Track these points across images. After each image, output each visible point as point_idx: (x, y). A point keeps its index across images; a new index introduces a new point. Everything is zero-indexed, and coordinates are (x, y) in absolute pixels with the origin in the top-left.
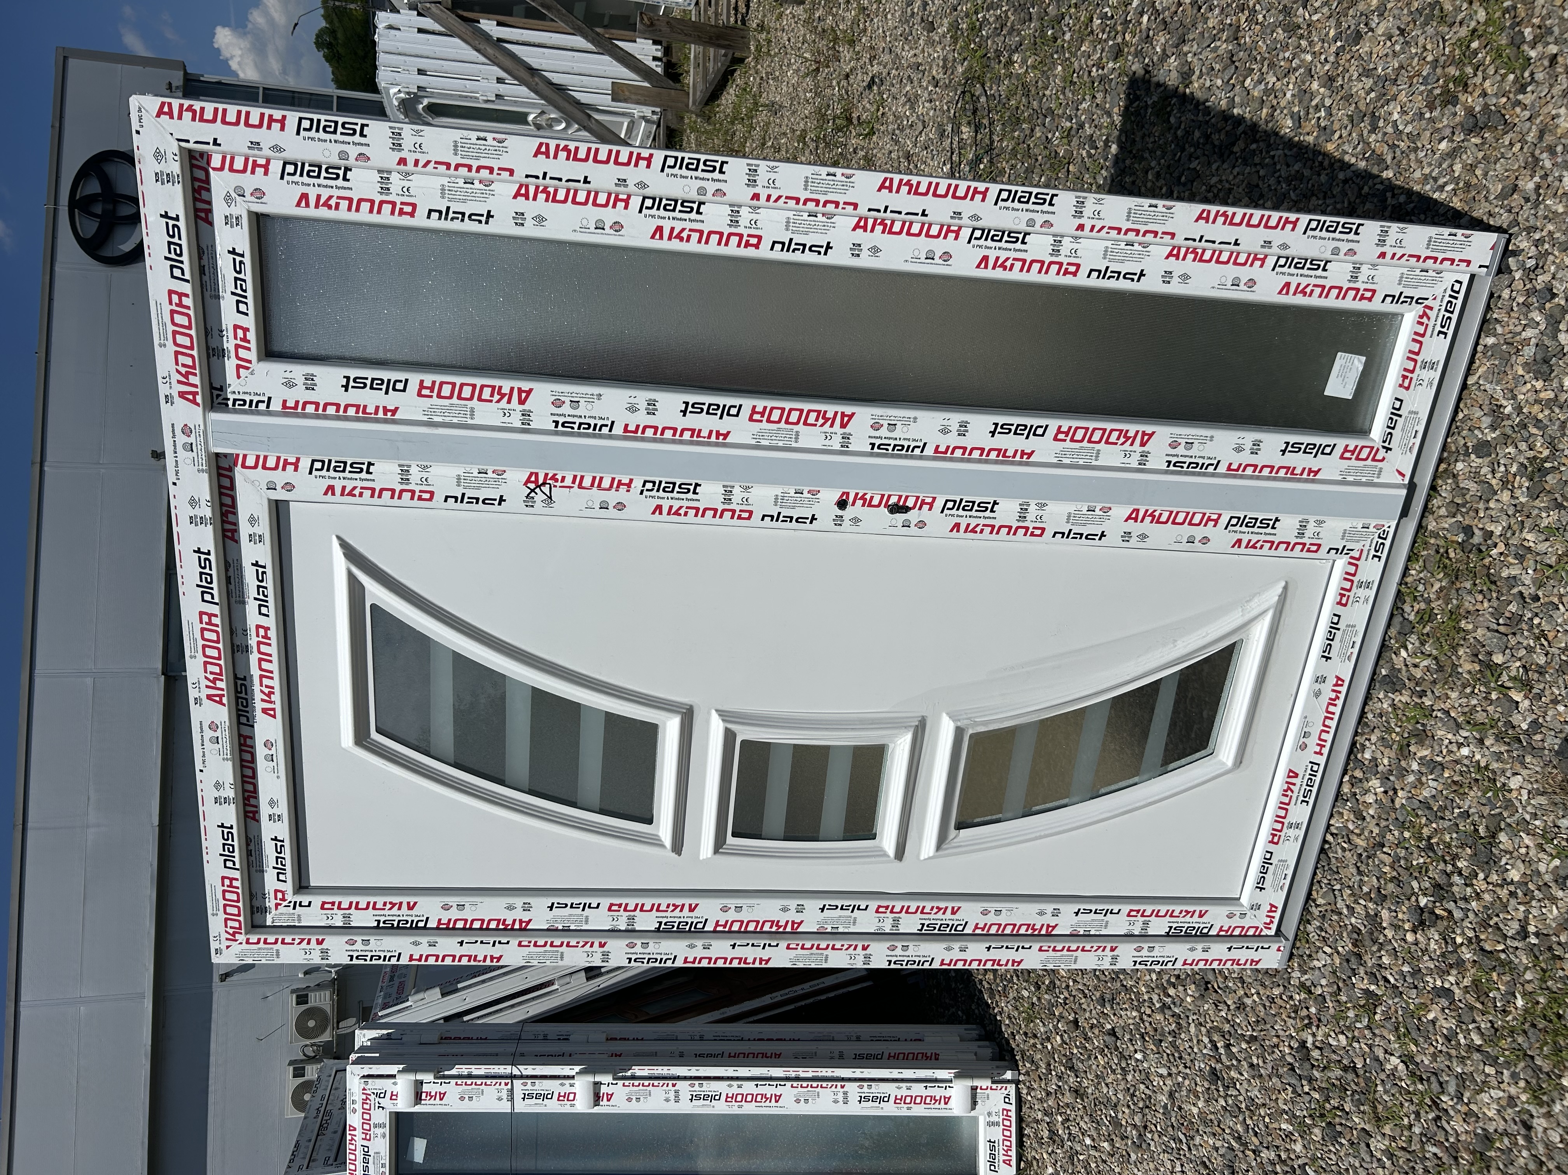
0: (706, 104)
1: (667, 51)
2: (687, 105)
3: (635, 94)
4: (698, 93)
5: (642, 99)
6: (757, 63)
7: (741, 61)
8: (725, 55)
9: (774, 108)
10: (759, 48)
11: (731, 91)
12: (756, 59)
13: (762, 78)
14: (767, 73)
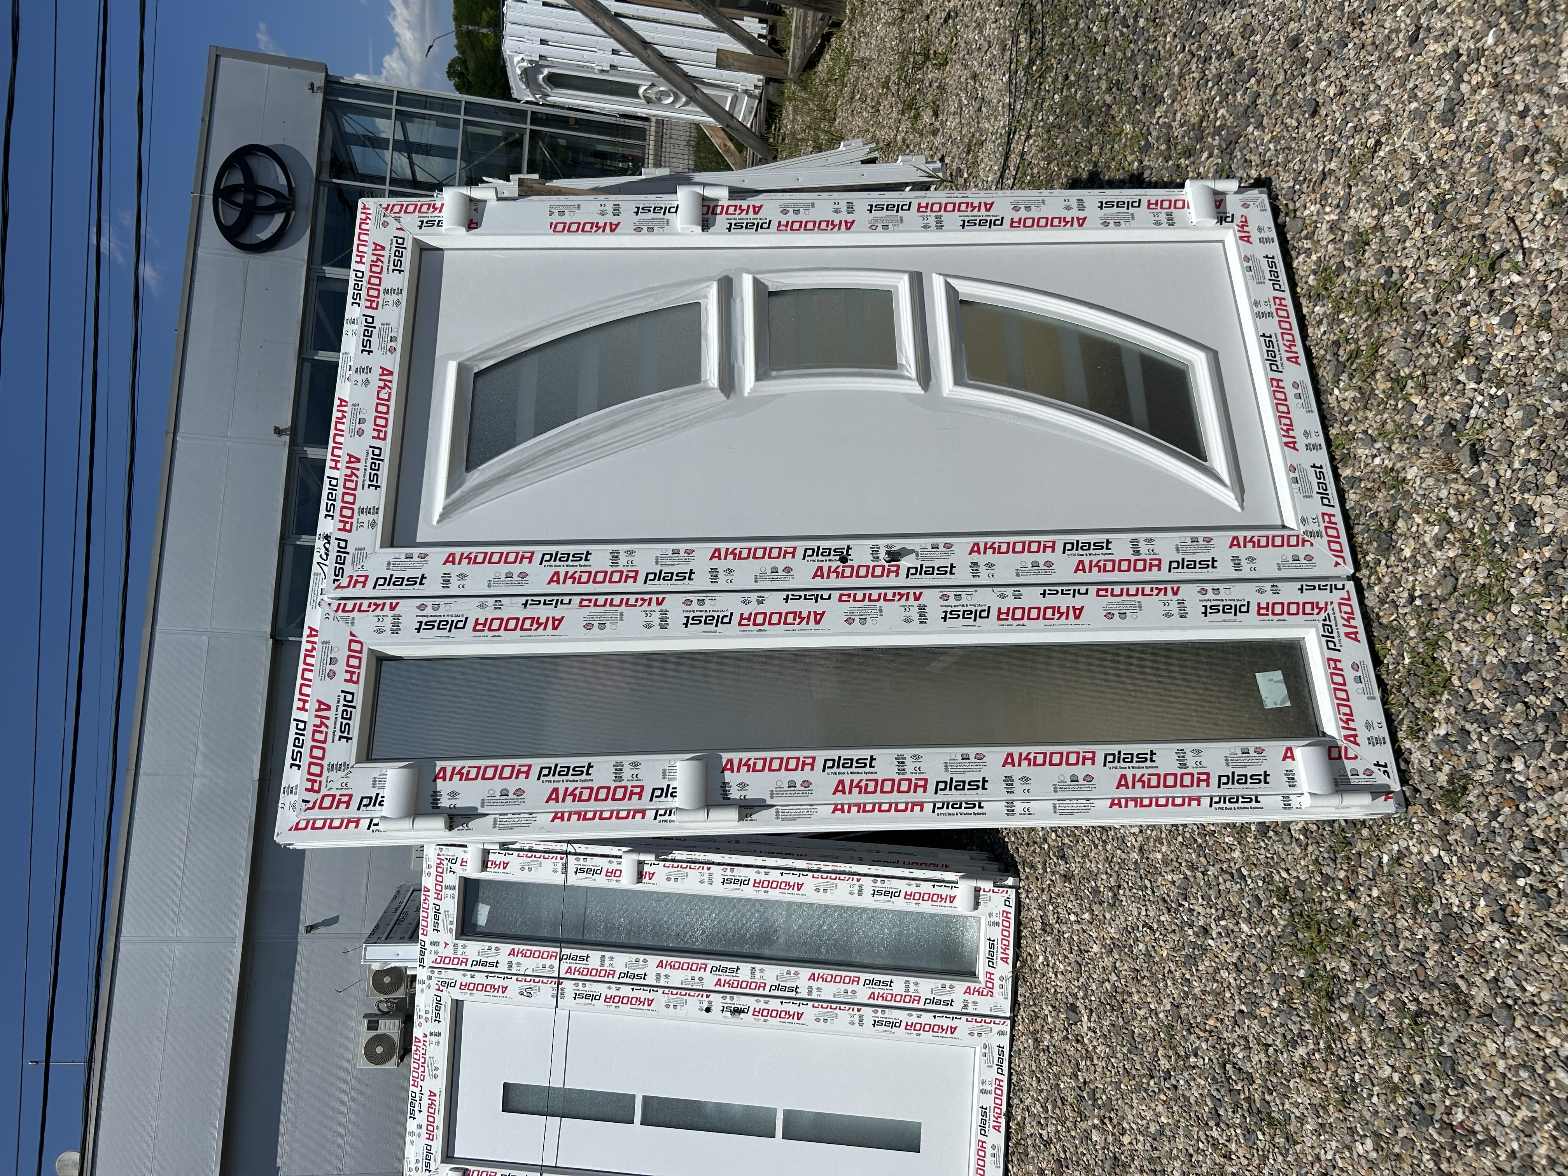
0: (804, 71)
1: (772, 29)
2: (786, 73)
3: (738, 61)
4: (797, 61)
5: (745, 66)
6: (851, 25)
7: (837, 25)
8: (822, 19)
9: (864, 64)
10: (853, 11)
11: (827, 57)
12: (851, 21)
13: (854, 38)
14: (859, 32)
